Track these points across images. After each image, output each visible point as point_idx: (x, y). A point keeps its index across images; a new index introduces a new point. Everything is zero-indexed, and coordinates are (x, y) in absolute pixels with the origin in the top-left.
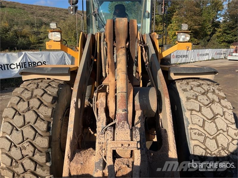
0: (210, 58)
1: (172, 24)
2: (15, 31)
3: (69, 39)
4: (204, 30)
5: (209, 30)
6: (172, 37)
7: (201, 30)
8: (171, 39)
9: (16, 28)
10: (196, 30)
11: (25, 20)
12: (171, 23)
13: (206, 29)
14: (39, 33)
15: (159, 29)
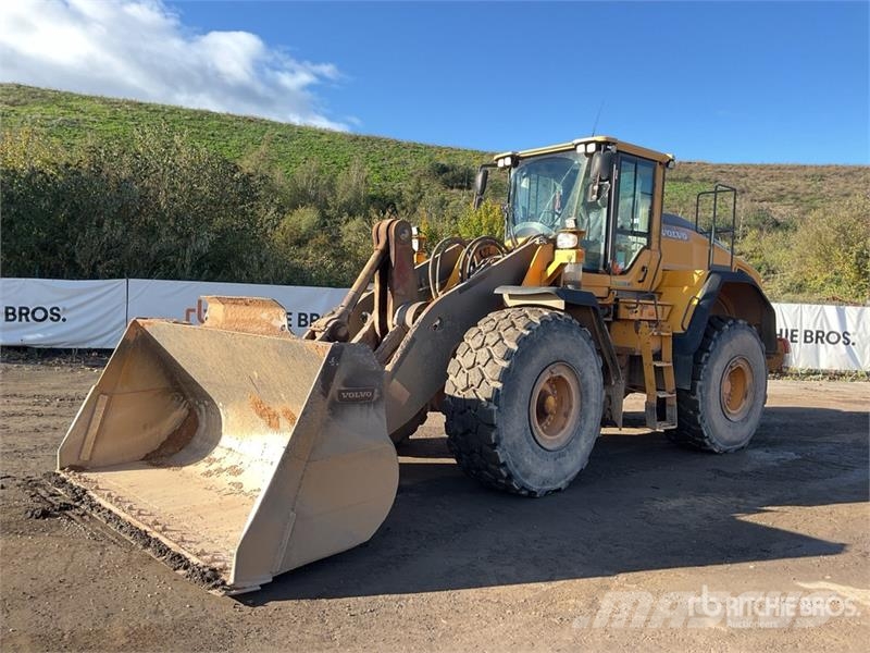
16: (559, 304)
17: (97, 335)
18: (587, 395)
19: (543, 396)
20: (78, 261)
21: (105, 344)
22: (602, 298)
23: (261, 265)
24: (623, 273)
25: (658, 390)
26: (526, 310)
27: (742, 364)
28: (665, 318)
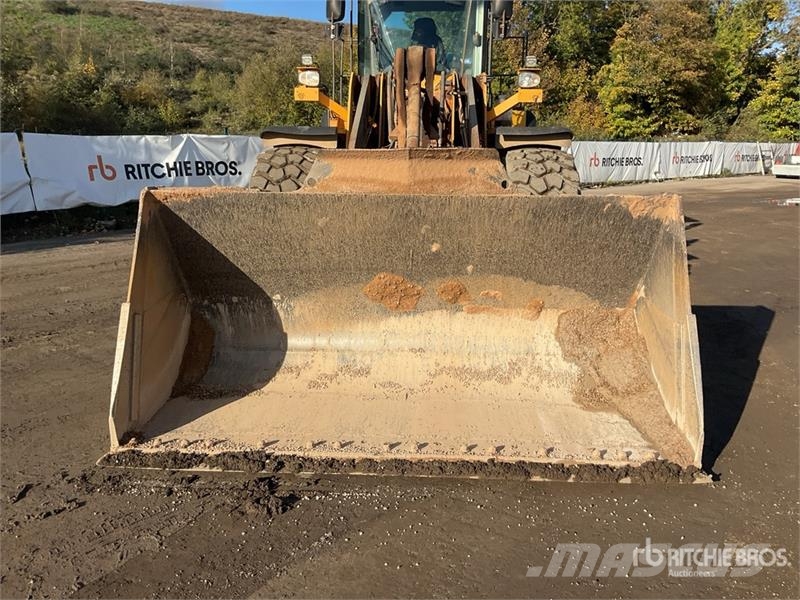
0: (717, 171)
1: (611, 66)
2: (116, 88)
3: (281, 113)
4: (717, 86)
5: (733, 85)
6: (612, 107)
7: (704, 86)
8: (606, 114)
9: (115, 77)
10: (690, 83)
11: (139, 51)
12: (609, 62)
13: (726, 81)
14: (187, 93)
15: (569, 81)
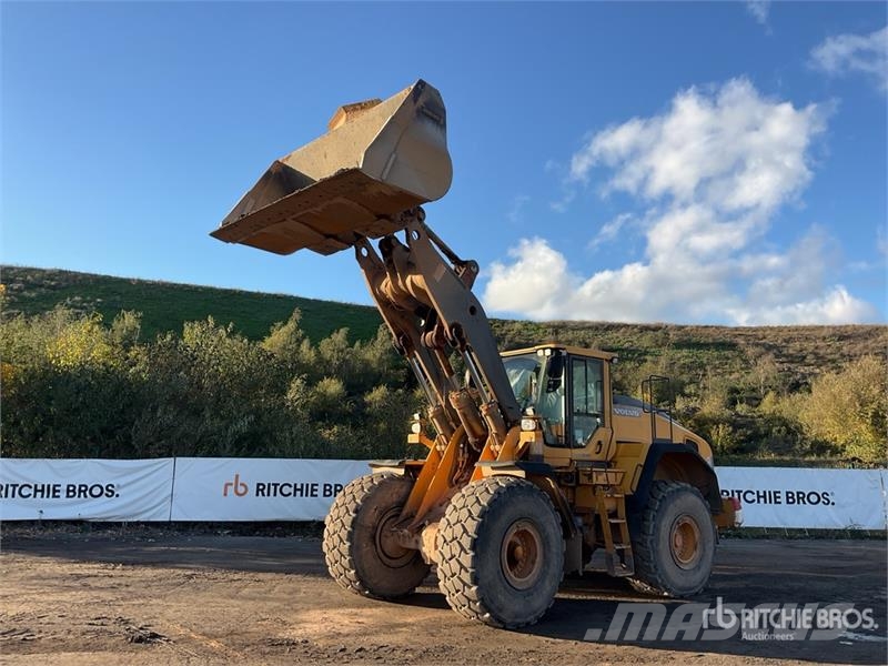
16: (521, 473)
17: (143, 509)
18: (549, 546)
19: (512, 547)
20: (133, 443)
21: (151, 516)
22: (566, 467)
23: (293, 440)
24: (581, 447)
25: (614, 542)
26: (498, 479)
27: (688, 520)
28: (618, 482)
